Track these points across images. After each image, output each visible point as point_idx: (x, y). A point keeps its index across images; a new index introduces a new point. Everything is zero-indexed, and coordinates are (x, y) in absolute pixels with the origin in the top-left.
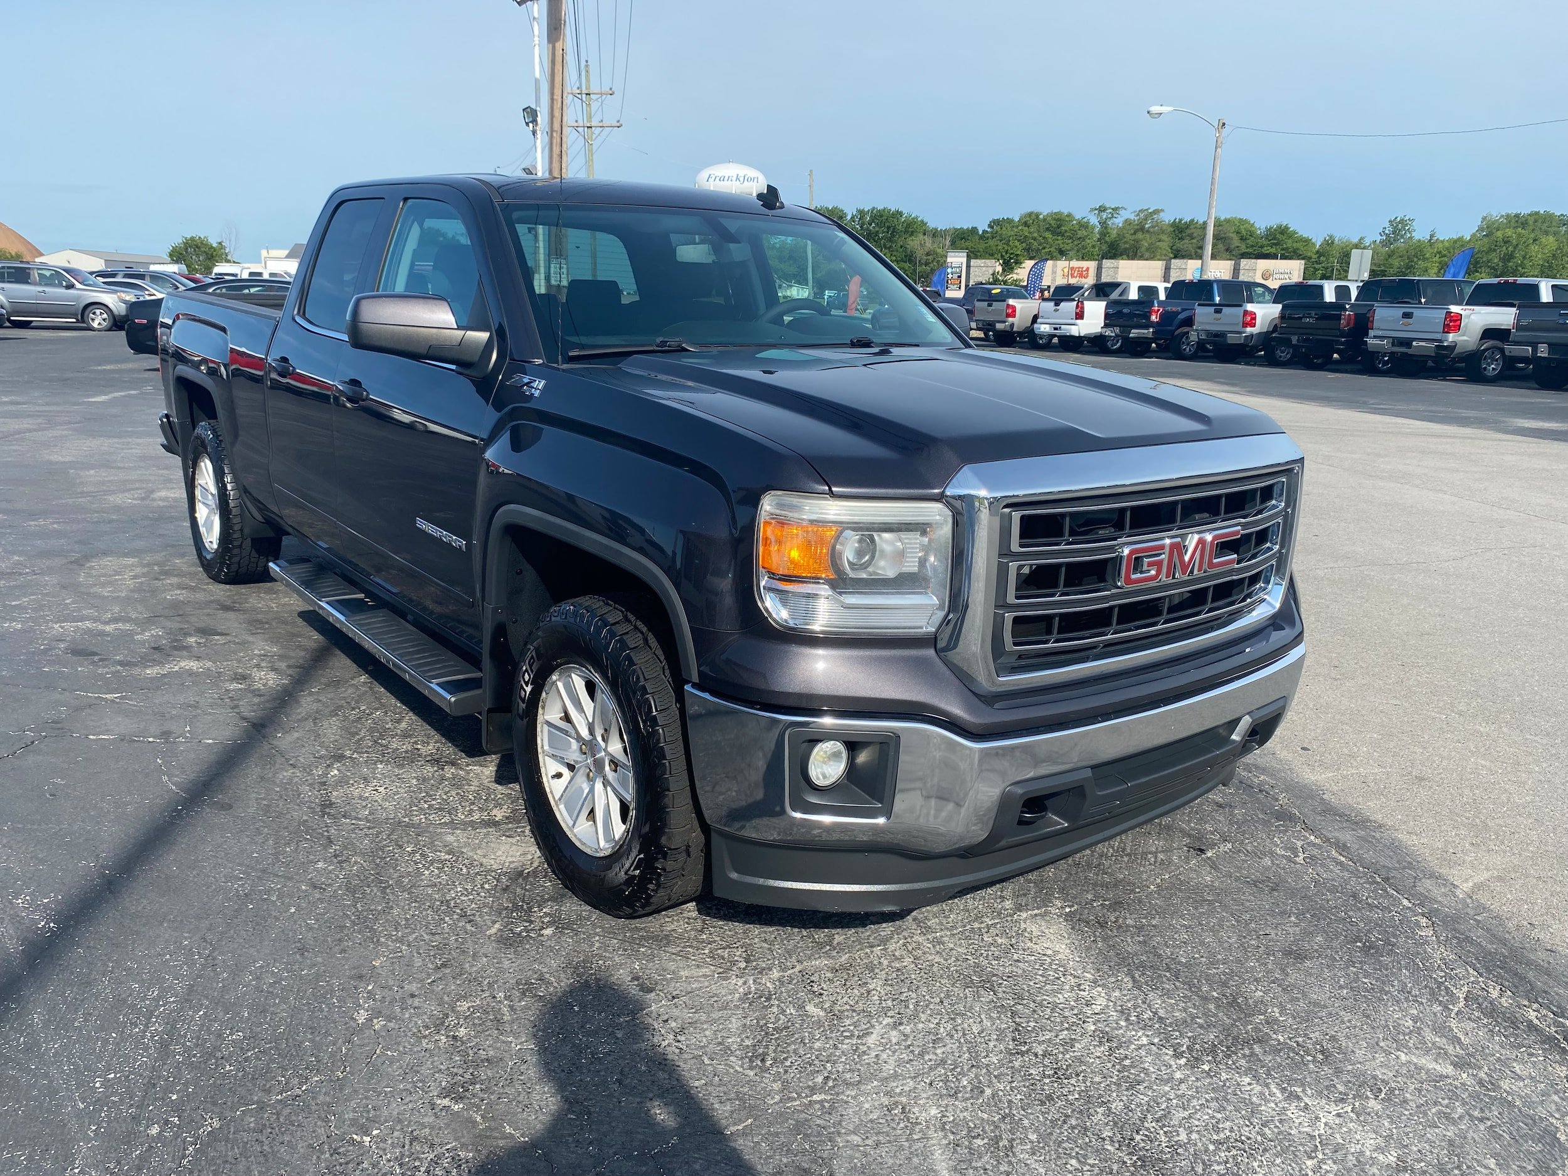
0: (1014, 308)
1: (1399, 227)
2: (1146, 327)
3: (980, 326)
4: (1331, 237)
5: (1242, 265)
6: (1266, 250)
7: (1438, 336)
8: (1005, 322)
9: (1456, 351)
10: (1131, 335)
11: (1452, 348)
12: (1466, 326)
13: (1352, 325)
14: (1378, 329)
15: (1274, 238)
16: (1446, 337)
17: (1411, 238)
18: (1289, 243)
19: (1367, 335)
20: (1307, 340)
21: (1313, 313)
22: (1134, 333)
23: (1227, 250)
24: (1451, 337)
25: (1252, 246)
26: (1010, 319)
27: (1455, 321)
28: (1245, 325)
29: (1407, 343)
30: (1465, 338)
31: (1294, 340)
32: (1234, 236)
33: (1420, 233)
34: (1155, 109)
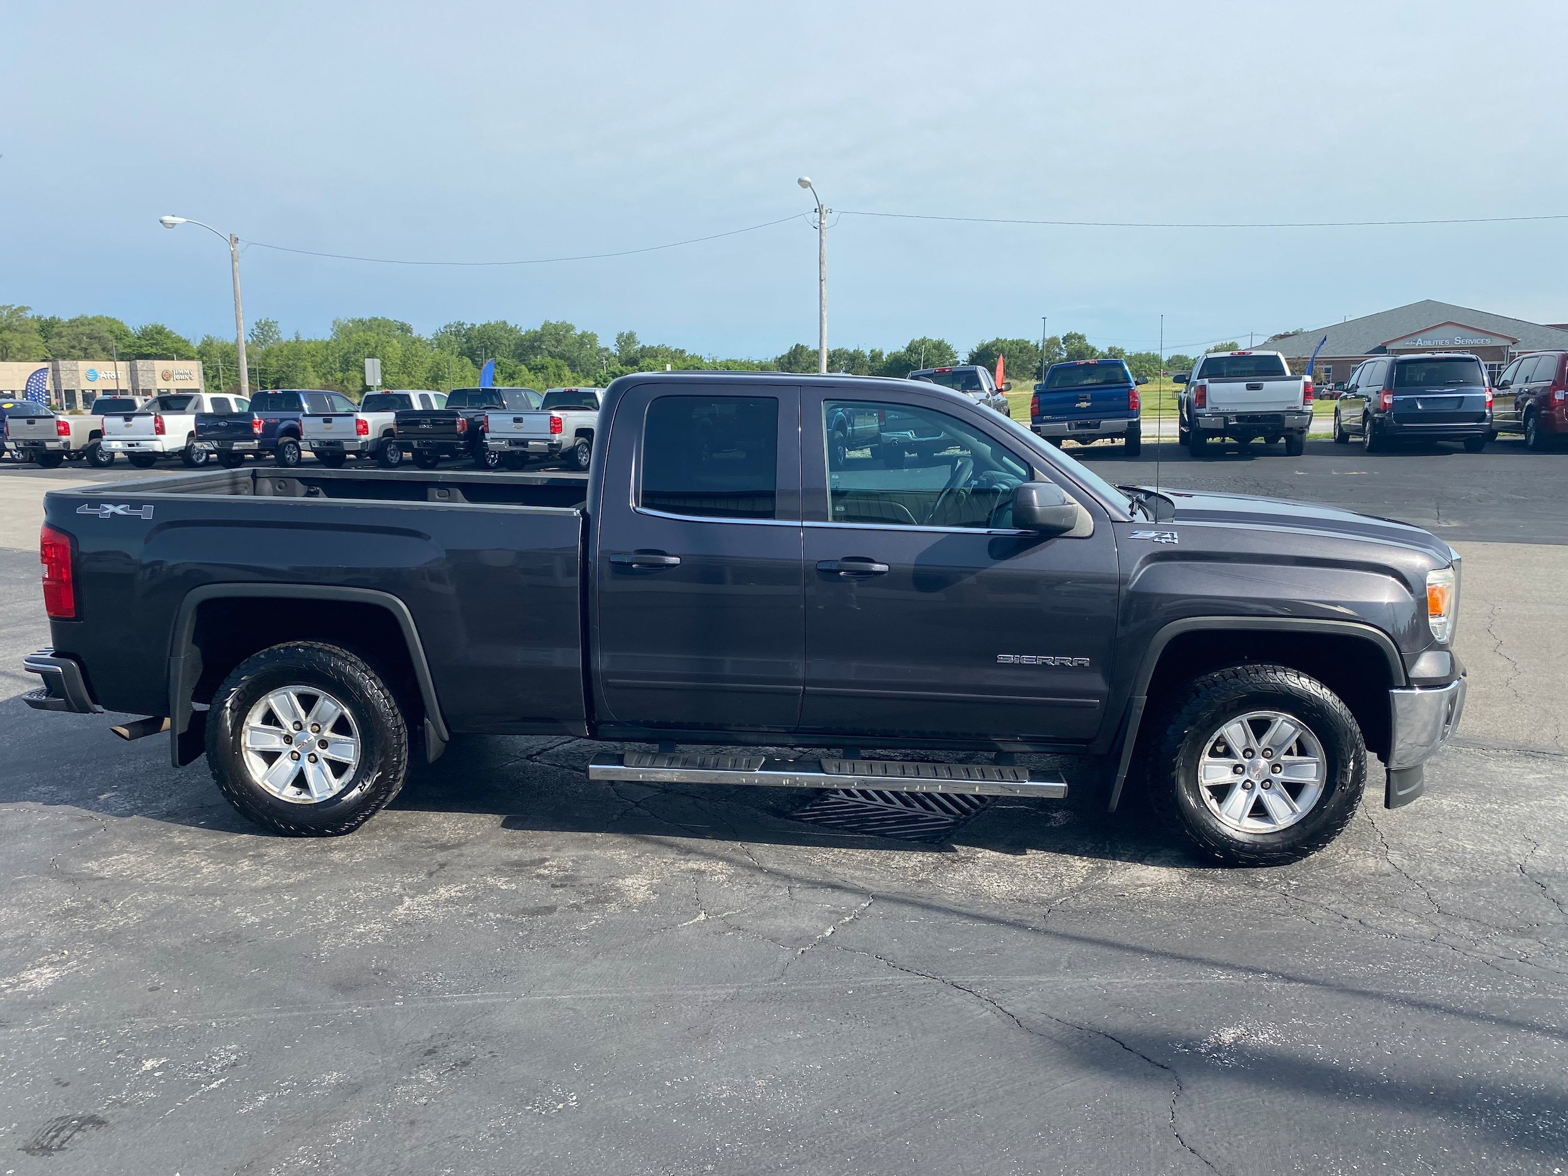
0: (66, 425)
1: (265, 329)
2: (252, 439)
3: (21, 446)
4: (208, 337)
5: (138, 366)
6: (145, 350)
7: (548, 436)
8: (57, 440)
9: (563, 447)
10: (234, 448)
11: (559, 445)
12: (565, 426)
13: (466, 429)
14: (494, 432)
15: (153, 338)
16: (554, 437)
17: (278, 339)
18: (169, 344)
19: (484, 438)
20: (427, 444)
21: (429, 420)
22: (237, 446)
23: (104, 349)
24: (557, 436)
25: (130, 346)
26: (64, 438)
27: (558, 424)
28: (359, 432)
29: (523, 443)
30: (566, 437)
31: (415, 443)
32: (107, 335)
33: (286, 335)
34: (168, 219)
